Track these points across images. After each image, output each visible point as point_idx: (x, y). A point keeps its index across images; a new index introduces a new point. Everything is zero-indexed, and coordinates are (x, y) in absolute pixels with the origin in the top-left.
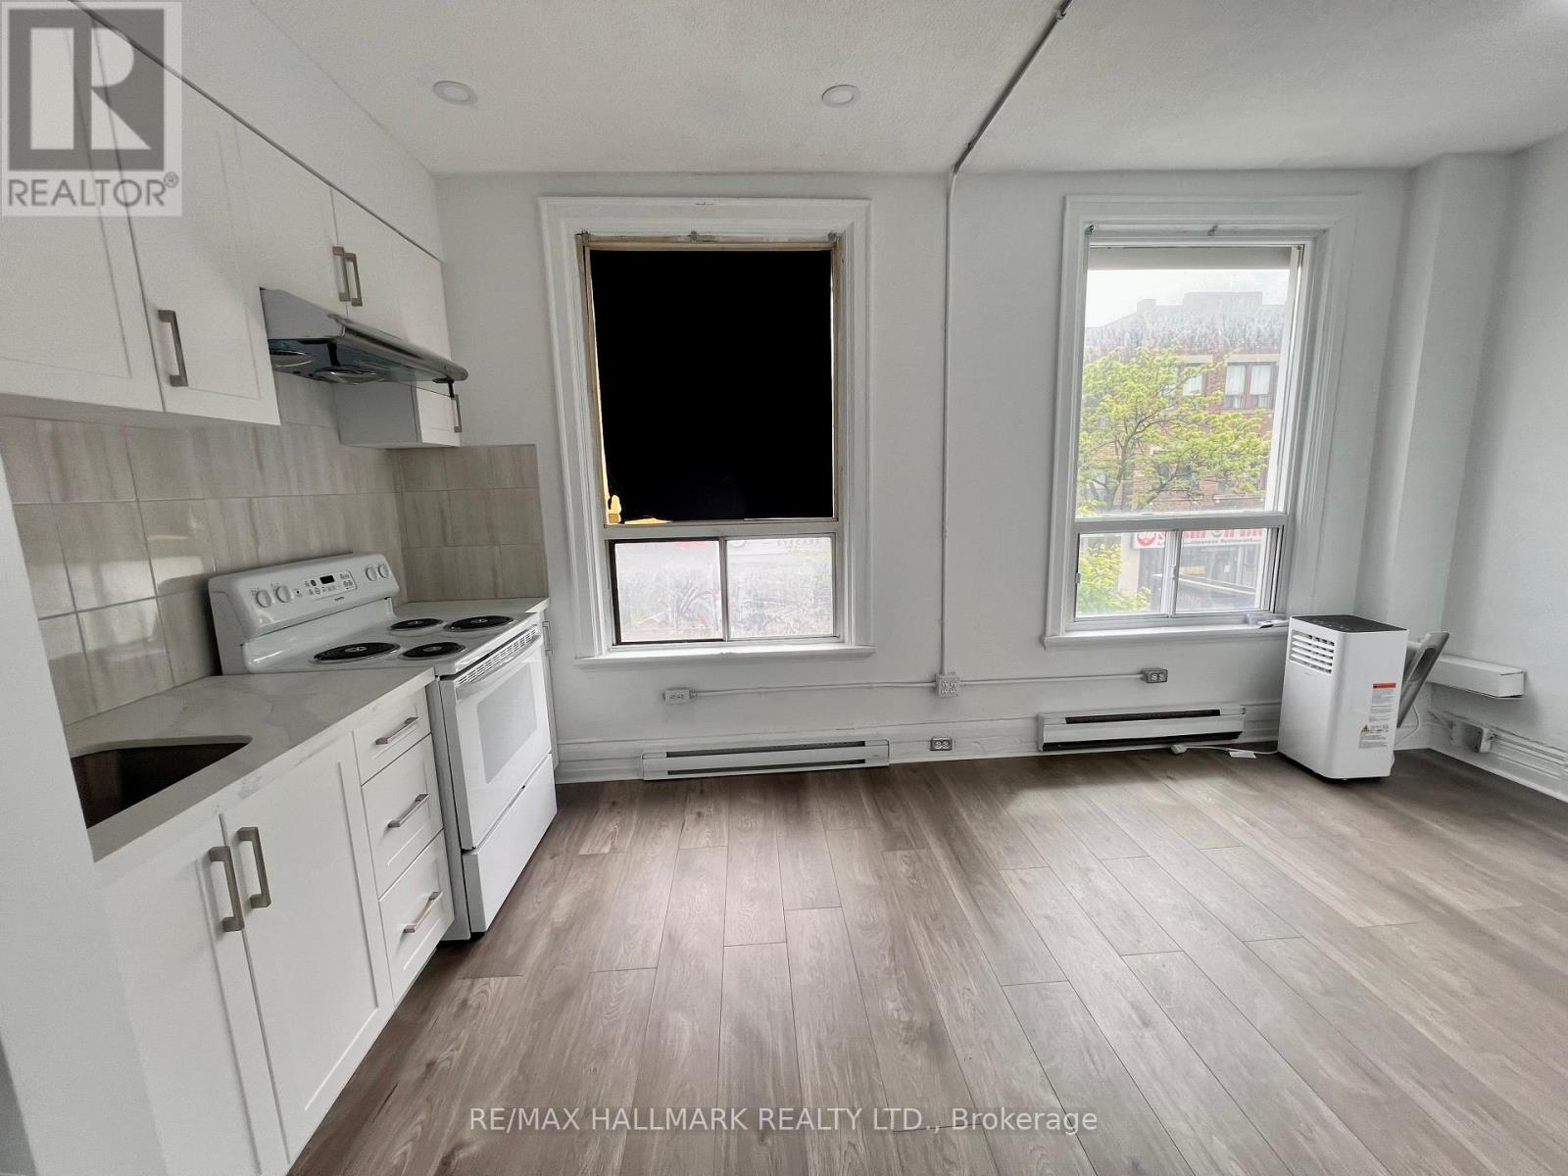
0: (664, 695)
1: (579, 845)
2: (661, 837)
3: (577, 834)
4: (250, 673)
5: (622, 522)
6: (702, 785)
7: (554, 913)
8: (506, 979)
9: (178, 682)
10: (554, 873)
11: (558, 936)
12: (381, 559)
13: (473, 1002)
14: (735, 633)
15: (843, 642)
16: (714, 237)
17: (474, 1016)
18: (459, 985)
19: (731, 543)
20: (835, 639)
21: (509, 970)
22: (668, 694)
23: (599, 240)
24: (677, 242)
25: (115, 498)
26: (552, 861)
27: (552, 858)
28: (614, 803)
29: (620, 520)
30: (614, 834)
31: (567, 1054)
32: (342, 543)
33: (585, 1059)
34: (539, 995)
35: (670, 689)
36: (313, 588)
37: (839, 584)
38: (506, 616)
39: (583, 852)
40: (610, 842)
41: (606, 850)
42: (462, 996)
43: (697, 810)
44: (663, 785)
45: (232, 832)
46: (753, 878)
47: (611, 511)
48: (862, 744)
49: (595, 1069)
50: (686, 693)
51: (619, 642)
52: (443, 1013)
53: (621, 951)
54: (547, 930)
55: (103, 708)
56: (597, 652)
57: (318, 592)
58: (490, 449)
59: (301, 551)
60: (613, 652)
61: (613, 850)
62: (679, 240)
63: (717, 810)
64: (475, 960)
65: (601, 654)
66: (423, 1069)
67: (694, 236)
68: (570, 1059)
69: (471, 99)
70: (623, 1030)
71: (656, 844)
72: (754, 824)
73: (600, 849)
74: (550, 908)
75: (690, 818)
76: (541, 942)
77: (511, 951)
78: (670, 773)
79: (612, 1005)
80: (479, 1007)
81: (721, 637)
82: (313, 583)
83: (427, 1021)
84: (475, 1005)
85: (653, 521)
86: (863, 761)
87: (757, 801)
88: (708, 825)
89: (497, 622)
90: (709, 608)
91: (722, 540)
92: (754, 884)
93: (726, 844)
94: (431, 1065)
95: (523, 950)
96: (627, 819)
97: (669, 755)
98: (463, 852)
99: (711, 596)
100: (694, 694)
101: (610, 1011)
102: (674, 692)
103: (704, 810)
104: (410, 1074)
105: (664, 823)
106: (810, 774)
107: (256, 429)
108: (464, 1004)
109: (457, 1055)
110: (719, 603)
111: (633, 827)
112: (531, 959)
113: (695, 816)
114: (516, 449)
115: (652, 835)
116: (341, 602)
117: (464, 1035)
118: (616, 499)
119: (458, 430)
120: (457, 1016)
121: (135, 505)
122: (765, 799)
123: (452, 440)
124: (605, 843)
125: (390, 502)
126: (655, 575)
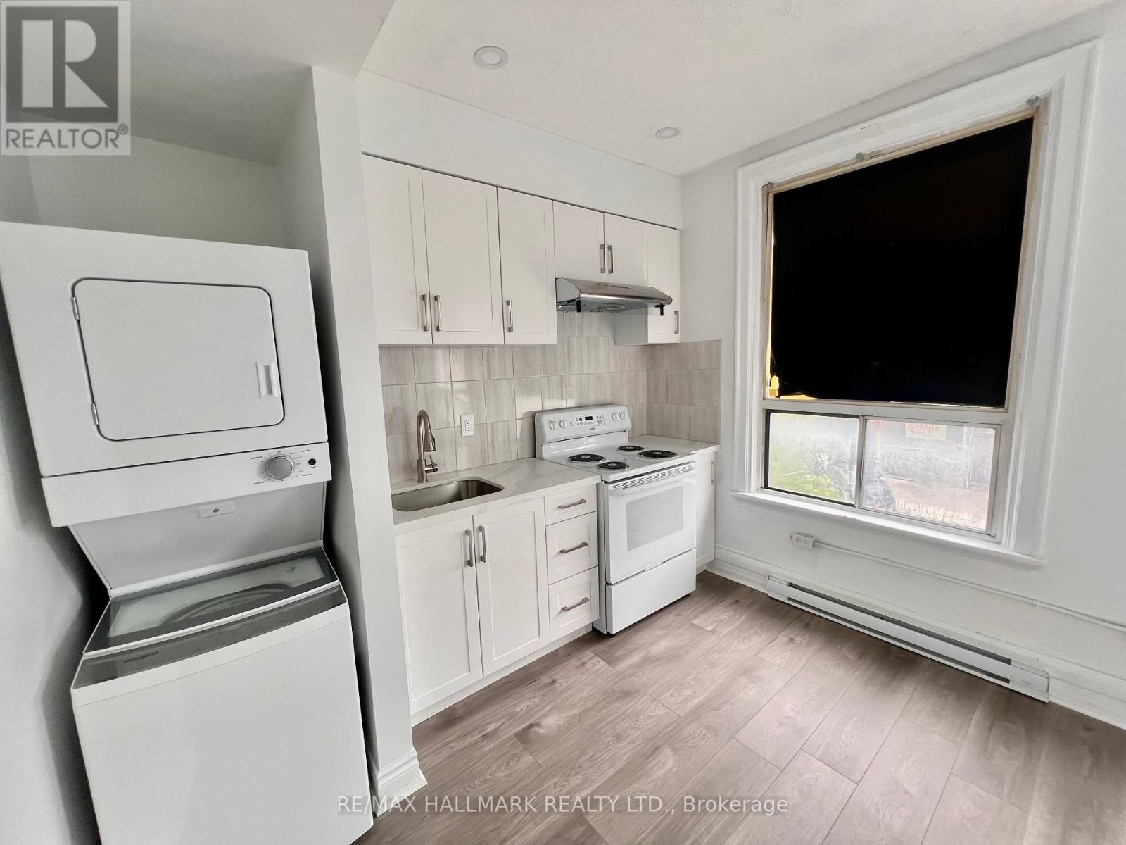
0: (792, 536)
1: (696, 617)
2: (750, 640)
3: (702, 608)
4: (543, 459)
5: (779, 397)
6: (811, 620)
7: (653, 647)
8: (608, 665)
9: (519, 458)
10: (671, 624)
11: (646, 661)
12: (624, 409)
13: (587, 666)
14: (867, 504)
15: (1000, 543)
16: (880, 151)
17: (582, 673)
18: (588, 654)
19: (870, 422)
20: (989, 538)
21: (611, 662)
22: (794, 537)
23: (779, 185)
24: (844, 167)
25: (505, 375)
26: (675, 617)
27: (676, 616)
28: (737, 602)
29: (777, 394)
30: (721, 622)
31: (604, 723)
32: (608, 398)
33: (608, 733)
34: (615, 684)
35: (797, 534)
36: (579, 422)
37: (1001, 480)
38: (673, 451)
39: (696, 622)
40: (715, 625)
41: (709, 628)
42: (585, 660)
43: (791, 636)
44: (782, 605)
45: (477, 526)
46: (796, 709)
47: (772, 388)
48: (1008, 661)
49: (609, 742)
50: (810, 541)
51: (766, 486)
52: (573, 662)
53: (670, 692)
54: (643, 654)
55: (490, 463)
56: (746, 490)
57: (582, 424)
58: (696, 344)
59: (584, 402)
60: (760, 492)
61: (713, 631)
62: (846, 164)
63: (809, 644)
64: (603, 646)
65: (749, 492)
66: (551, 680)
67: (860, 157)
68: (603, 727)
69: (677, 132)
70: (635, 736)
71: (744, 642)
72: (831, 672)
73: (706, 626)
74: (653, 643)
75: (783, 638)
76: (635, 659)
77: (619, 653)
78: (790, 599)
79: (642, 717)
80: (588, 670)
81: (853, 503)
82: (581, 419)
83: (566, 661)
84: (587, 668)
85: (803, 397)
86: (1007, 681)
87: (851, 657)
88: (791, 650)
89: (666, 455)
90: (844, 475)
91: (863, 419)
92: (792, 714)
93: (795, 672)
94: (554, 681)
95: (624, 657)
96: (738, 616)
97: (791, 585)
98: (607, 584)
99: (847, 466)
100: (817, 544)
101: (638, 720)
102: (800, 536)
103: (798, 639)
104: (545, 679)
105: (760, 632)
106: (928, 661)
107: (543, 347)
108: (583, 664)
109: (565, 685)
110: (854, 473)
111: (739, 622)
112: (624, 665)
113: (787, 639)
114: (709, 343)
115: (746, 635)
116: (593, 431)
117: (573, 679)
118: (776, 379)
119: (676, 333)
120: (578, 667)
121: (512, 380)
122: (861, 658)
123: (674, 339)
124: (711, 624)
125: (643, 375)
126: (799, 440)
